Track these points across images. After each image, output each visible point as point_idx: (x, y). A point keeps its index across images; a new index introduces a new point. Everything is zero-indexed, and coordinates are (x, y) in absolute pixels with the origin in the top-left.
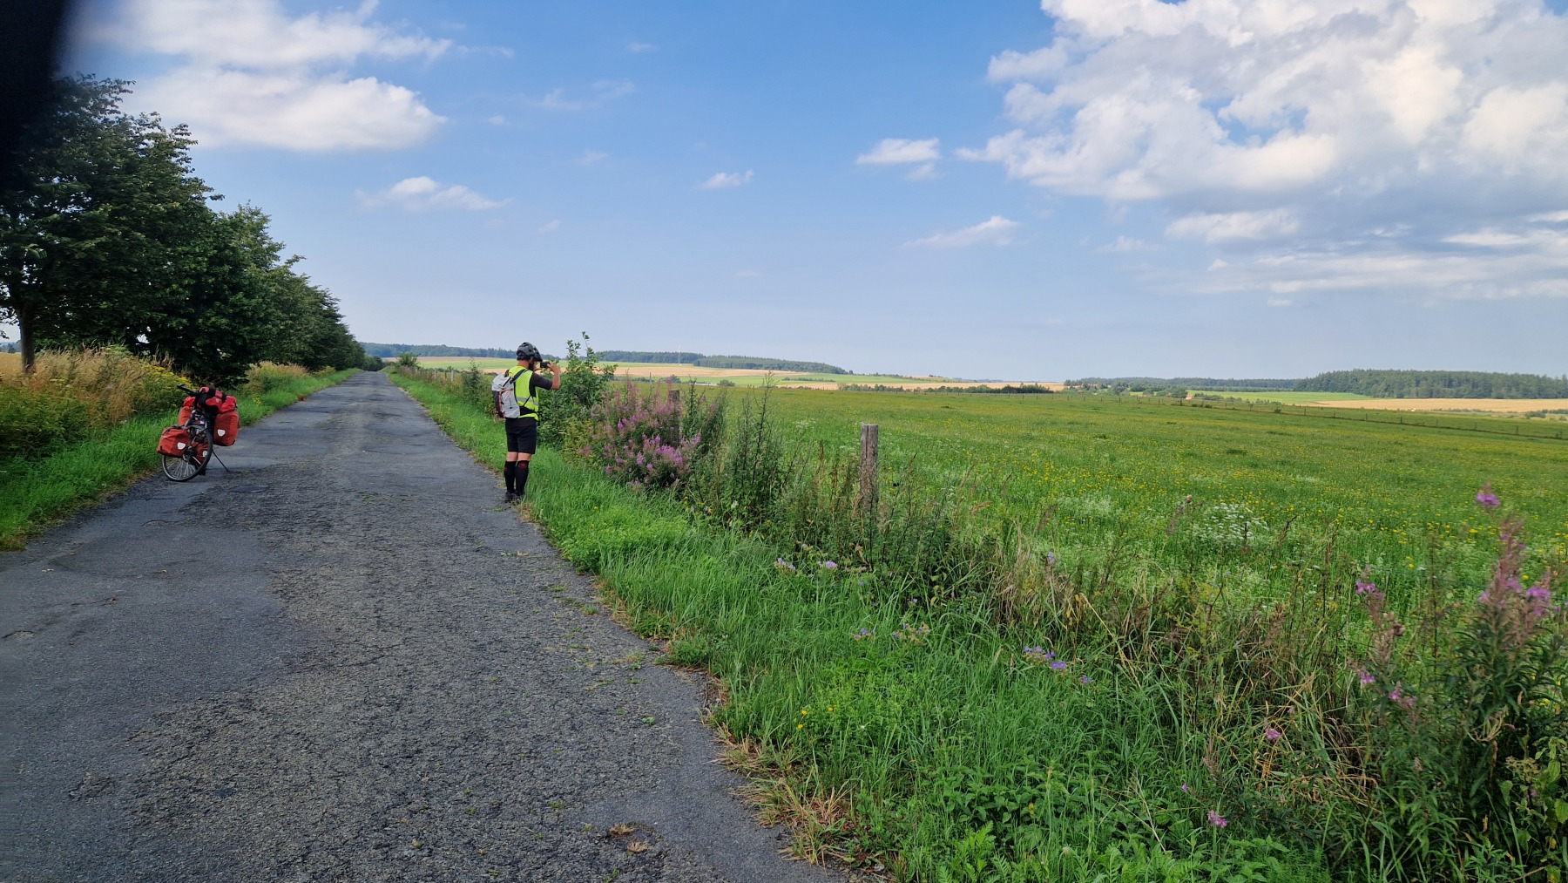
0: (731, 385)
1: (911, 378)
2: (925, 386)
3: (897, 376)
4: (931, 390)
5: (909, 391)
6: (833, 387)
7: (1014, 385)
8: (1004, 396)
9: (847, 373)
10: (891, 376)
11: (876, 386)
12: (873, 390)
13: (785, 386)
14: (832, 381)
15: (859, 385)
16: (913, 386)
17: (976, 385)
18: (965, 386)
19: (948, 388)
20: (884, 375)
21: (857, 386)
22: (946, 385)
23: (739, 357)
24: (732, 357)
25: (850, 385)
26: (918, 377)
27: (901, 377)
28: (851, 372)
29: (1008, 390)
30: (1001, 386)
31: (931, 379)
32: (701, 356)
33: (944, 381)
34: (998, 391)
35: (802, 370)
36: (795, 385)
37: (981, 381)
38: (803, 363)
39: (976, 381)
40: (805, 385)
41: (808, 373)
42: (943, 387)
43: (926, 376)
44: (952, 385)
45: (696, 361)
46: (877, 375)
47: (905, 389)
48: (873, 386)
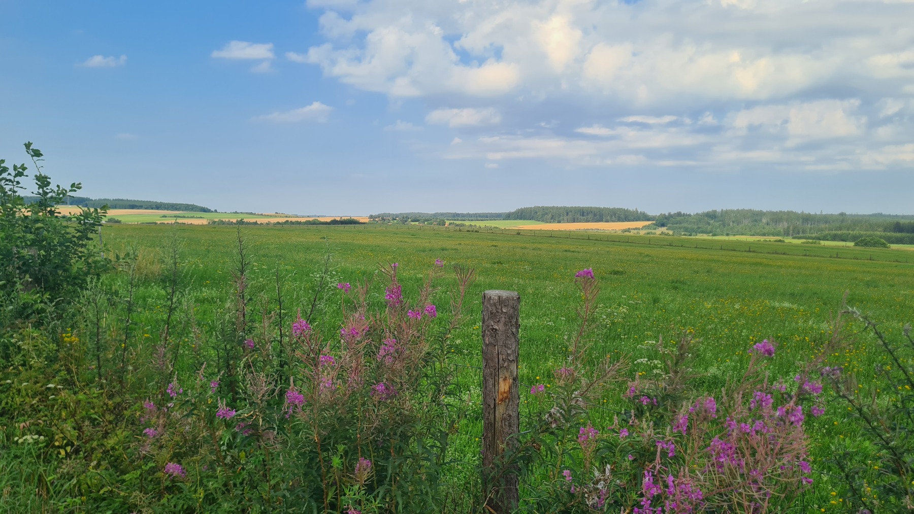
0: (119, 222)
1: (262, 214)
2: (274, 220)
3: (251, 214)
4: (278, 223)
5: (262, 224)
6: (205, 222)
7: (338, 219)
8: (332, 226)
9: (212, 212)
10: (247, 213)
11: (237, 221)
12: (234, 223)
13: (163, 222)
14: (201, 217)
15: (224, 220)
16: (264, 221)
17: (311, 219)
18: (303, 220)
19: (291, 222)
20: (242, 213)
21: (222, 221)
22: (290, 219)
23: (122, 200)
24: (116, 200)
25: (216, 220)
26: (266, 214)
27: (255, 214)
28: (216, 211)
29: (334, 222)
30: (329, 220)
31: (277, 215)
32: (88, 199)
33: (286, 217)
34: (326, 223)
35: (176, 209)
36: (172, 221)
37: (312, 216)
38: (177, 205)
39: (308, 216)
40: (180, 221)
41: (181, 212)
42: (287, 221)
43: (274, 213)
44: (294, 220)
45: (84, 203)
46: (236, 213)
47: (259, 223)
48: (234, 221)
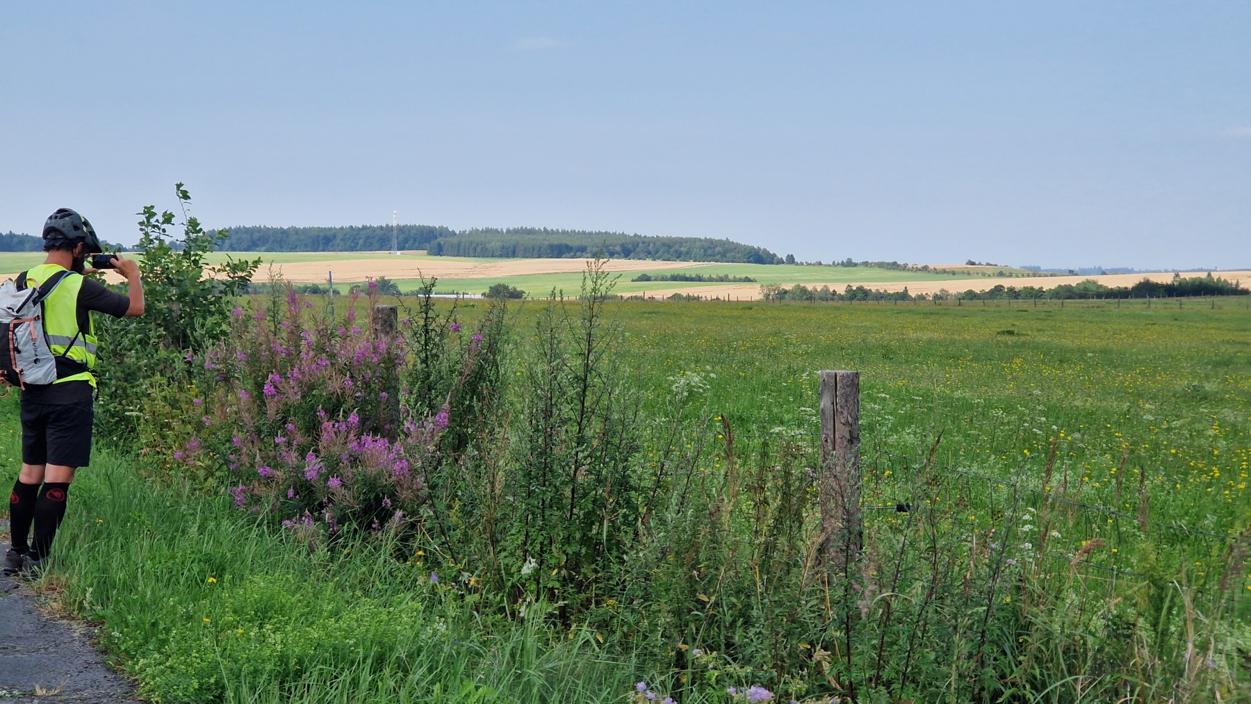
0: (516, 295)
1: (925, 268)
2: (957, 287)
3: (894, 266)
4: (971, 295)
5: (922, 298)
6: (752, 293)
7: (1157, 279)
8: (1136, 305)
9: (780, 262)
10: (881, 265)
11: (849, 289)
12: (842, 298)
13: (640, 294)
14: (747, 280)
15: (810, 287)
16: (930, 287)
17: (1073, 281)
18: (1049, 284)
19: (1011, 290)
20: (866, 264)
21: (804, 290)
22: (1007, 283)
23: (531, 232)
24: (516, 231)
25: (788, 287)
26: (940, 266)
27: (904, 268)
28: (791, 260)
29: (1147, 290)
30: (1129, 282)
31: (972, 267)
32: (444, 232)
33: (1001, 274)
34: (1122, 294)
35: (679, 256)
36: (662, 292)
37: (1084, 272)
38: (681, 241)
39: (1072, 273)
40: (686, 290)
41: (691, 264)
42: (999, 289)
43: (961, 264)
44: (1019, 283)
45: (434, 243)
46: (849, 264)
47: (913, 294)
48: (841, 289)
